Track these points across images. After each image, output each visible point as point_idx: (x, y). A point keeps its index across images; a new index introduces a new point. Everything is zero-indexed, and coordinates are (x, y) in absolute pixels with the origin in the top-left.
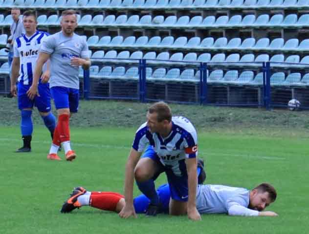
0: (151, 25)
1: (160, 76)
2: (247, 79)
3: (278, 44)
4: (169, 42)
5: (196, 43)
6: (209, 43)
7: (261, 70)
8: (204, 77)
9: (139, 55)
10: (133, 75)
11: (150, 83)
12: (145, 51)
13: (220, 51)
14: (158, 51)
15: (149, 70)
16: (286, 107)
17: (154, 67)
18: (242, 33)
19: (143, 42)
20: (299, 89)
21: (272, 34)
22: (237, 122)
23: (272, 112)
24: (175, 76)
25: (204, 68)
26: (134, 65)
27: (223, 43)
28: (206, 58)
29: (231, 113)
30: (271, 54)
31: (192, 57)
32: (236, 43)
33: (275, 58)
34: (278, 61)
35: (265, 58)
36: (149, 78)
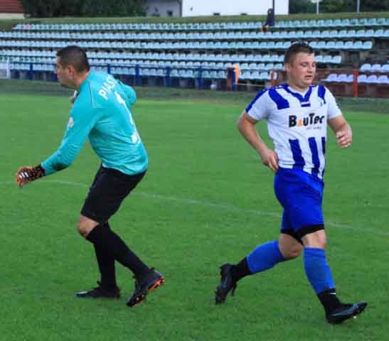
0: (140, 47)
1: (147, 73)
2: (190, 74)
3: (205, 57)
4: (150, 56)
5: (163, 56)
6: (170, 56)
7: (196, 70)
8: (168, 73)
9: (134, 62)
10: (133, 72)
11: (141, 77)
12: (137, 60)
13: (175, 61)
14: (144, 60)
15: (140, 70)
16: (209, 88)
17: (143, 68)
18: (187, 52)
19: (137, 55)
20: (216, 80)
21: (201, 52)
22: (187, 96)
23: (203, 91)
24: (154, 73)
25: (168, 69)
26: (132, 67)
27: (177, 56)
28: (168, 64)
29: (183, 92)
30: (201, 62)
31: (162, 64)
32: (183, 56)
33: (203, 64)
34: (206, 65)
35: (198, 64)
36: (141, 74)
